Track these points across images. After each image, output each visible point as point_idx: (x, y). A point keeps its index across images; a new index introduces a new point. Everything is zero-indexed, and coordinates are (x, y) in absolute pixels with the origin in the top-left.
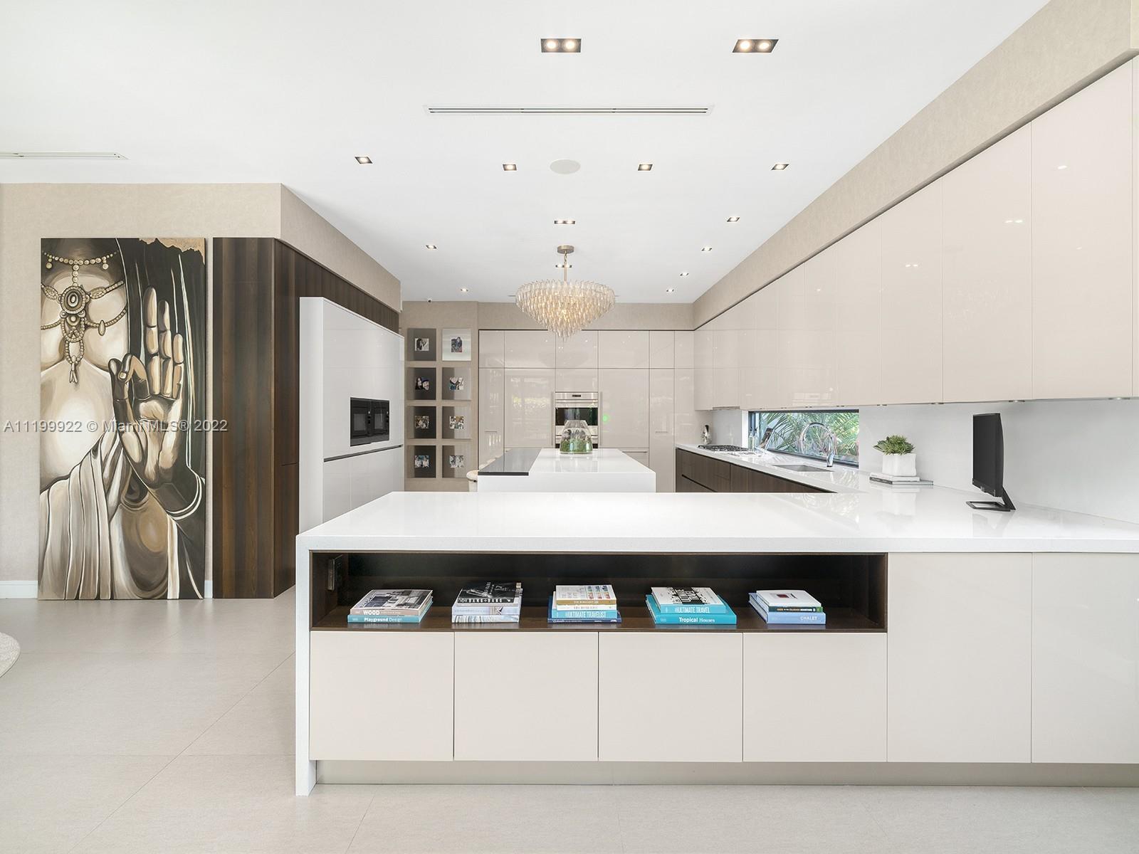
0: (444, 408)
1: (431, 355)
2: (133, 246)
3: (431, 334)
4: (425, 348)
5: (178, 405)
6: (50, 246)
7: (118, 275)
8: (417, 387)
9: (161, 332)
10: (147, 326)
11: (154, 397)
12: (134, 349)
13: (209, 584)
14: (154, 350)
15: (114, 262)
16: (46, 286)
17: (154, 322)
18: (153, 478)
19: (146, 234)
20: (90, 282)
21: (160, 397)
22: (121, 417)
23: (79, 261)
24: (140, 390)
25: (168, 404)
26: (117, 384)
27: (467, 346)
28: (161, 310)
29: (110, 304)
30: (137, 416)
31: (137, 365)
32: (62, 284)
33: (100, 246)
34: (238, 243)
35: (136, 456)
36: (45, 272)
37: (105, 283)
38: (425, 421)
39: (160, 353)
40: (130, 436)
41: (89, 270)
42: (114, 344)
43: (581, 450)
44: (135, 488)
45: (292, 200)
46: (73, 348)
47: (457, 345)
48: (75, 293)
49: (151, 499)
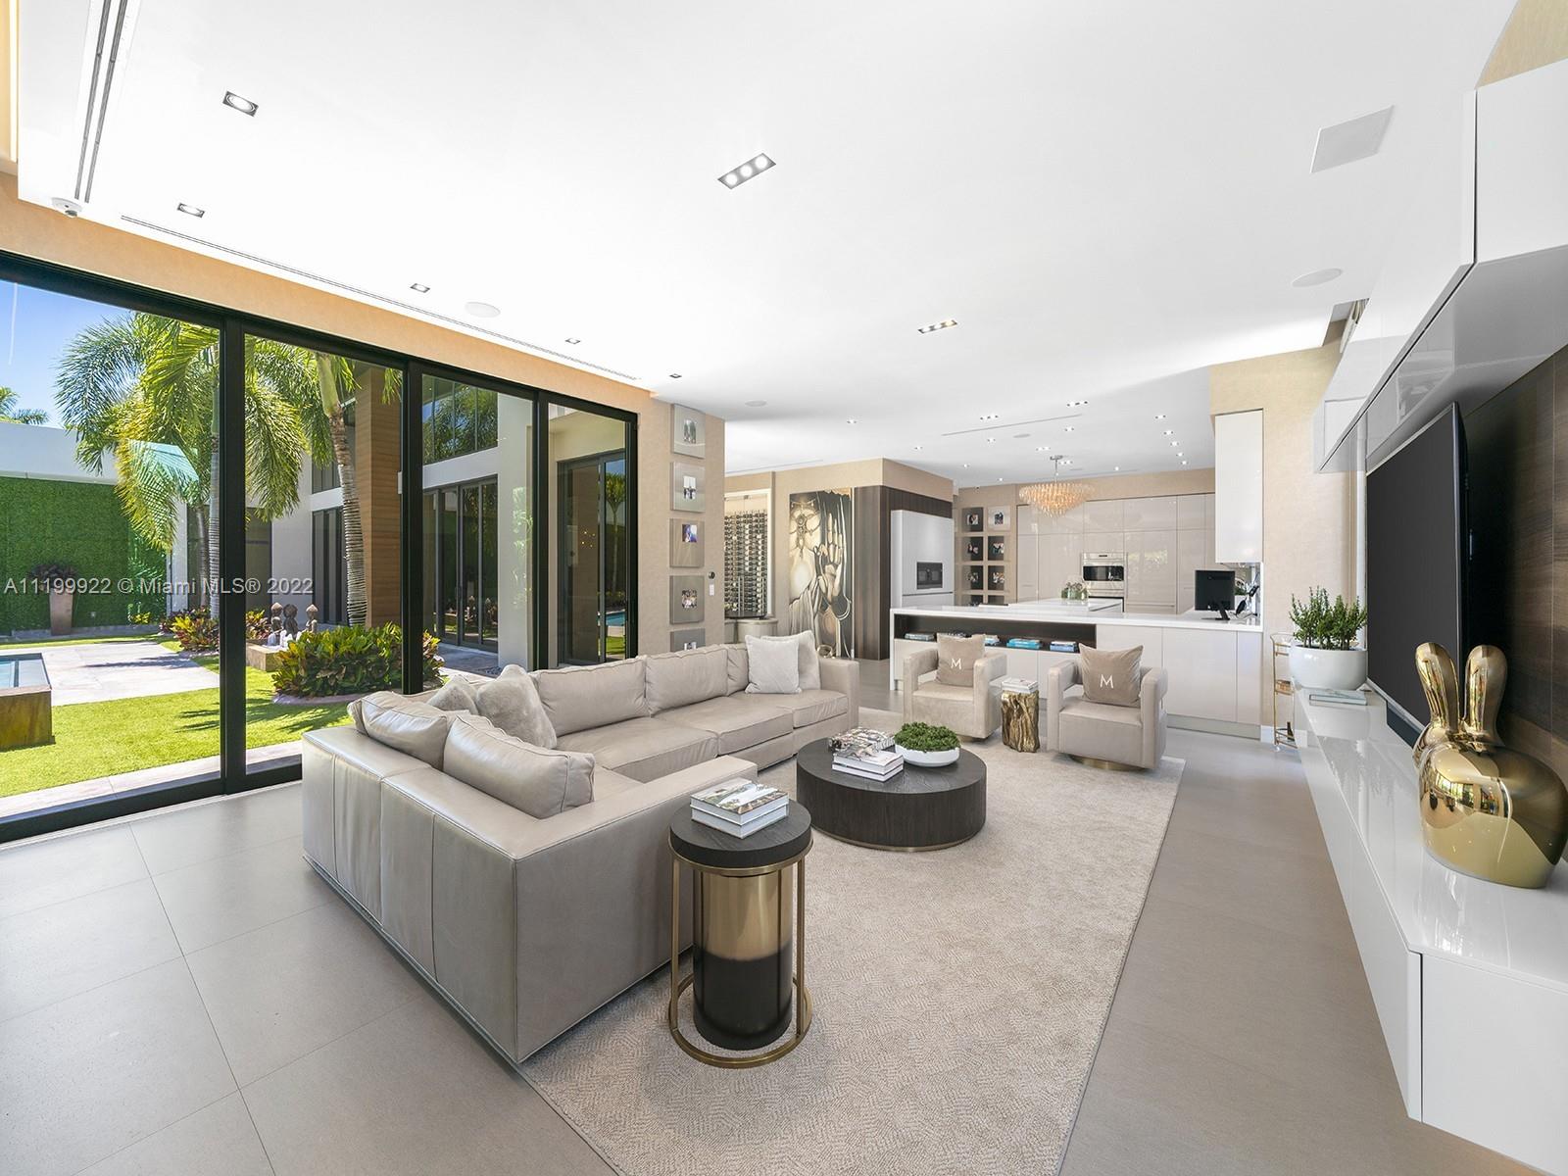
0: (989, 567)
1: (979, 528)
2: (822, 493)
3: (979, 511)
4: (975, 522)
5: (840, 567)
6: (793, 497)
7: (817, 508)
8: (969, 551)
9: (833, 533)
10: (828, 531)
11: (831, 563)
12: (823, 542)
13: (853, 651)
14: (831, 542)
15: (816, 503)
16: (791, 515)
17: (831, 529)
18: (830, 600)
19: (827, 489)
20: (808, 512)
21: (832, 563)
22: (818, 574)
23: (803, 503)
24: (826, 560)
25: (836, 567)
26: (817, 557)
27: (1006, 520)
28: (834, 522)
29: (814, 522)
30: (824, 572)
31: (824, 549)
32: (797, 514)
33: (811, 495)
34: (864, 489)
35: (824, 590)
36: (791, 509)
37: (812, 512)
38: (975, 577)
39: (833, 543)
40: (822, 581)
41: (808, 507)
42: (814, 539)
43: (1078, 597)
44: (823, 607)
45: (889, 464)
46: (801, 542)
47: (999, 518)
48: (801, 517)
49: (829, 610)
